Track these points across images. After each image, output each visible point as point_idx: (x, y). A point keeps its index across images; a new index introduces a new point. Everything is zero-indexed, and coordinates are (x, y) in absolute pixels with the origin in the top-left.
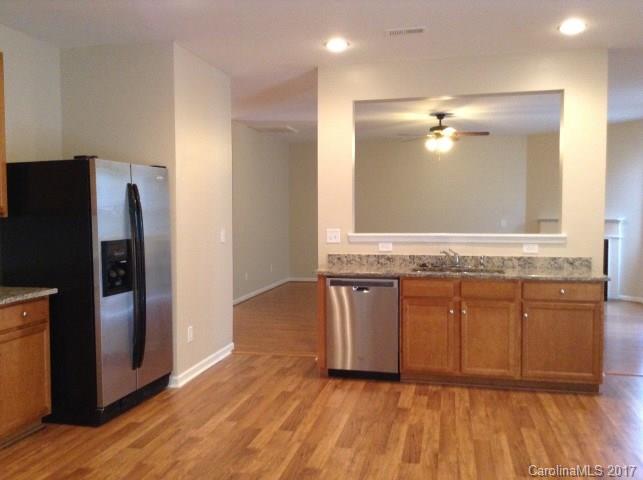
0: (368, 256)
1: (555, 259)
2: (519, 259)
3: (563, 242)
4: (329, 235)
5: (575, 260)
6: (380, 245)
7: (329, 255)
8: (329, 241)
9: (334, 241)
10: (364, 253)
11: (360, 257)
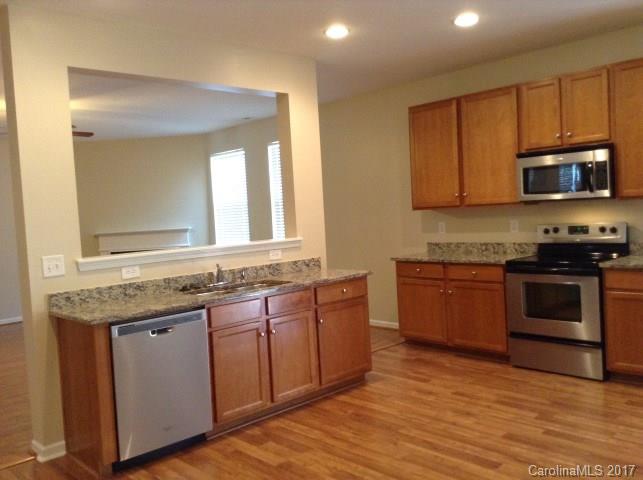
0: (110, 288)
1: (296, 262)
2: (269, 267)
3: (297, 245)
4: (46, 265)
5: (310, 261)
6: (124, 270)
7: (52, 296)
8: (47, 274)
9: (54, 273)
10: (104, 285)
11: (99, 291)
